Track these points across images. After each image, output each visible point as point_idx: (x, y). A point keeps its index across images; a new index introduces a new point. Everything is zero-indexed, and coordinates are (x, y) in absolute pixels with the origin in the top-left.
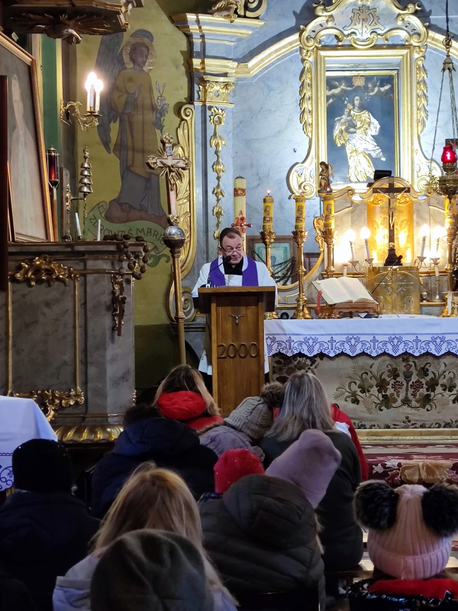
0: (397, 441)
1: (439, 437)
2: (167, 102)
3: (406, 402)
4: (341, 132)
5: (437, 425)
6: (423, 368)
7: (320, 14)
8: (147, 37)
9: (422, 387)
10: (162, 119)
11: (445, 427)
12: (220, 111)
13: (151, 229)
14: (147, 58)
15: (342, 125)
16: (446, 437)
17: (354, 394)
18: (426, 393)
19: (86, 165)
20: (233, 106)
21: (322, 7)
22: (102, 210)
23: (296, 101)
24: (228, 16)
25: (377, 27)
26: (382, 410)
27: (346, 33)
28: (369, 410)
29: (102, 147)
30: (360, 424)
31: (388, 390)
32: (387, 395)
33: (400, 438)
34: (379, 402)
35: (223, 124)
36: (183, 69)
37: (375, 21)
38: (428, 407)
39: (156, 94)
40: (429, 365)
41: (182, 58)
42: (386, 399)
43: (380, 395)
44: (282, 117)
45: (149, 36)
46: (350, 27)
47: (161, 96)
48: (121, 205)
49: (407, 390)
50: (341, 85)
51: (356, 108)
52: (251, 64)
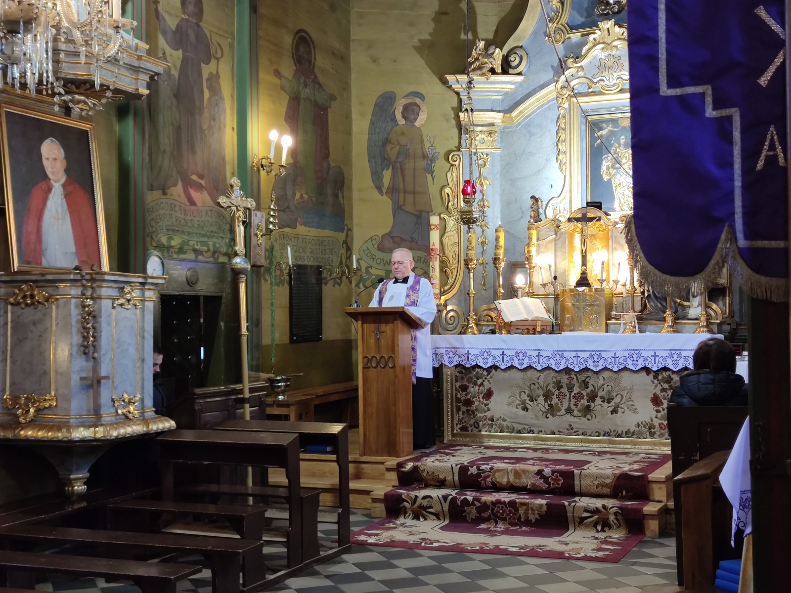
0: (559, 447)
1: (597, 445)
2: (437, 150)
3: (569, 411)
4: (608, 168)
5: (597, 434)
6: (584, 381)
7: (571, 66)
8: (419, 98)
9: (583, 398)
10: (433, 165)
11: (604, 436)
12: (485, 156)
13: (421, 258)
14: (418, 114)
15: (608, 161)
16: (604, 445)
17: (524, 402)
18: (586, 404)
19: (272, 207)
20: (499, 151)
21: (572, 60)
22: (374, 242)
23: (553, 143)
24: (483, 75)
25: (622, 73)
26: (548, 418)
27: (595, 80)
28: (536, 416)
29: (376, 190)
30: (529, 429)
31: (553, 400)
32: (552, 404)
33: (563, 444)
34: (546, 410)
35: (488, 166)
36: (454, 122)
37: (620, 68)
38: (589, 416)
39: (427, 145)
40: (589, 378)
41: (453, 113)
42: (551, 407)
43: (546, 404)
44: (541, 158)
45: (421, 97)
46: (598, 75)
47: (432, 146)
48: (392, 238)
49: (570, 401)
50: (608, 126)
51: (622, 146)
52: (515, 113)
